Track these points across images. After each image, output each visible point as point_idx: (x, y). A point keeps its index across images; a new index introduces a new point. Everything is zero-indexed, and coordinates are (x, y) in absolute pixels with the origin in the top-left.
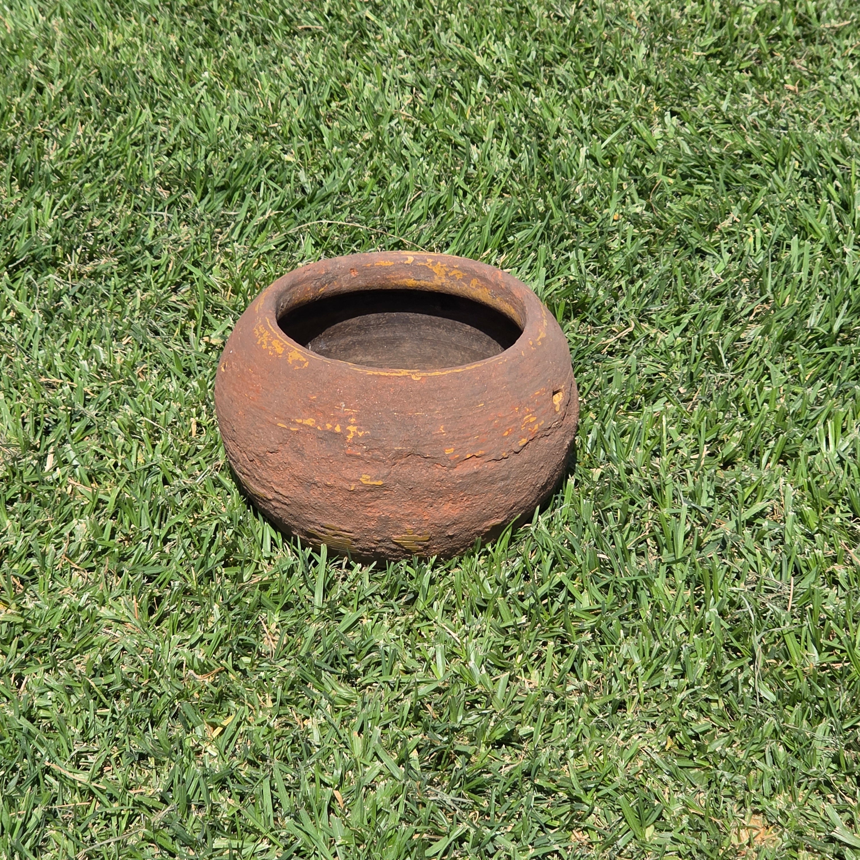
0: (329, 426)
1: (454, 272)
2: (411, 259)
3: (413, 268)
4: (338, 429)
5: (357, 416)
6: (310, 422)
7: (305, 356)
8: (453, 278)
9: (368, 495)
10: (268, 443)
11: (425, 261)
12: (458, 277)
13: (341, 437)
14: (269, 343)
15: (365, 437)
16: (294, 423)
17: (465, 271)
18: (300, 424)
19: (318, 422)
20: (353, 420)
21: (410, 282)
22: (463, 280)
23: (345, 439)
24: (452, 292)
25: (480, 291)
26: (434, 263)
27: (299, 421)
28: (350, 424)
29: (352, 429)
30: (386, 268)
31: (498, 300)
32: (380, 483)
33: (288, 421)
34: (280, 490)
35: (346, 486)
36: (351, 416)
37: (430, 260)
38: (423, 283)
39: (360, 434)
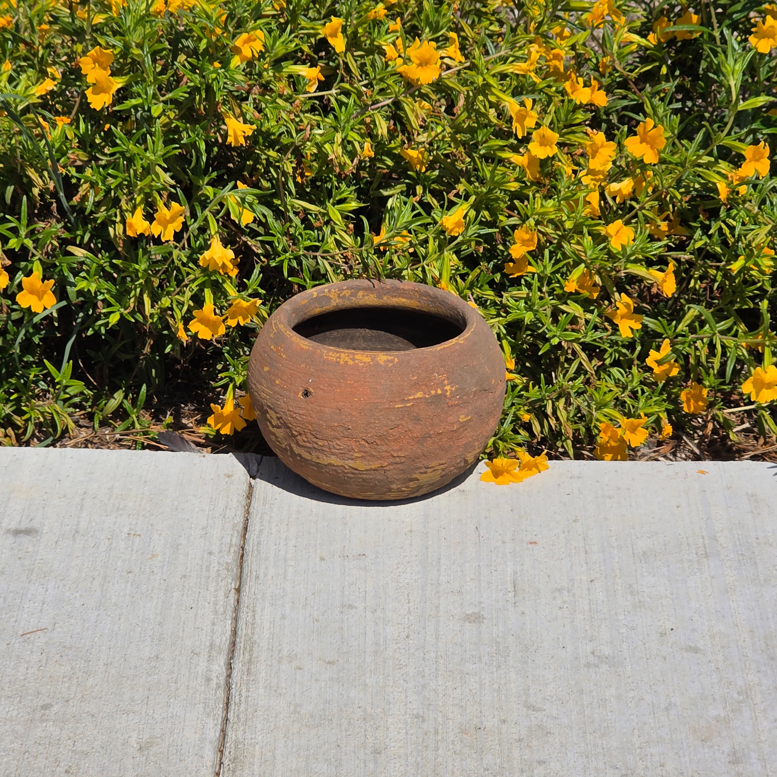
0: (433, 392)
1: (344, 292)
2: (315, 294)
3: (318, 299)
4: (439, 392)
5: (448, 379)
6: (419, 395)
7: (391, 356)
8: (344, 297)
9: (462, 430)
10: (390, 423)
11: (324, 292)
12: (347, 295)
13: (443, 395)
14: (353, 359)
15: (457, 390)
16: (409, 401)
17: (352, 289)
18: (414, 399)
19: (425, 393)
20: (446, 382)
21: (317, 310)
22: (351, 296)
23: (446, 396)
24: (343, 307)
25: (366, 298)
26: (330, 291)
27: (412, 397)
28: (445, 386)
29: (448, 388)
30: (305, 305)
31: (385, 298)
32: (470, 417)
33: (403, 401)
34: (400, 454)
35: (450, 428)
36: (444, 380)
37: (326, 290)
38: (324, 309)
39: (453, 389)
